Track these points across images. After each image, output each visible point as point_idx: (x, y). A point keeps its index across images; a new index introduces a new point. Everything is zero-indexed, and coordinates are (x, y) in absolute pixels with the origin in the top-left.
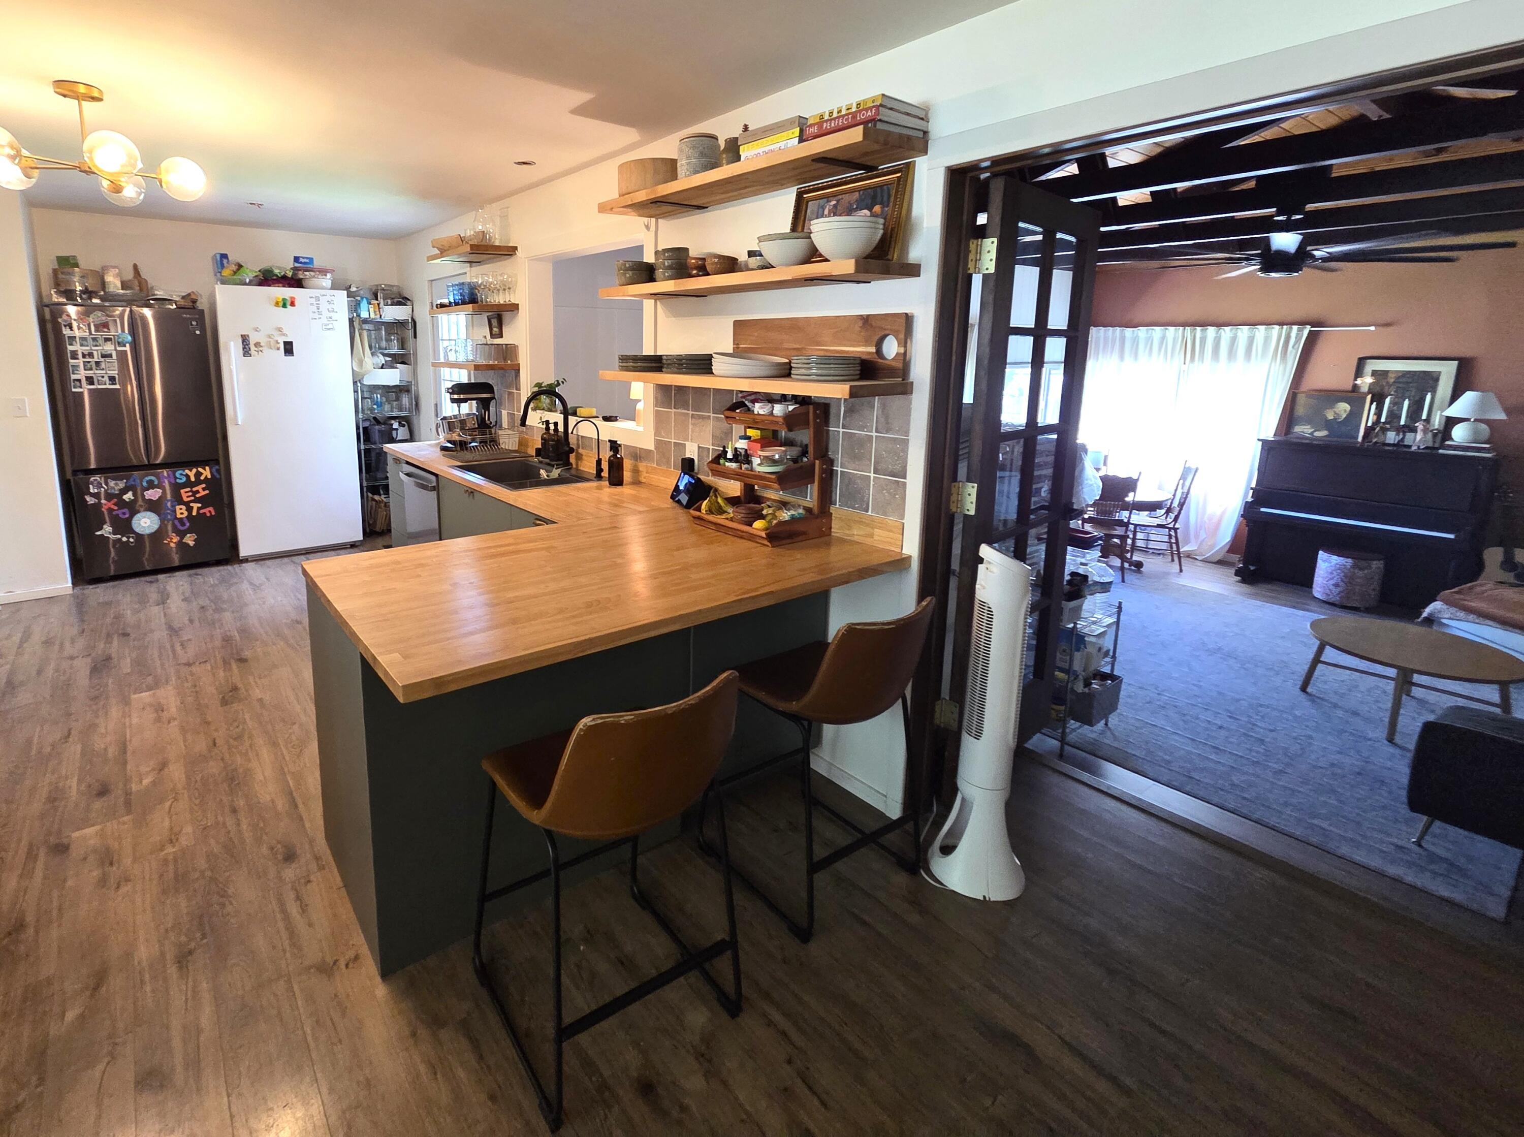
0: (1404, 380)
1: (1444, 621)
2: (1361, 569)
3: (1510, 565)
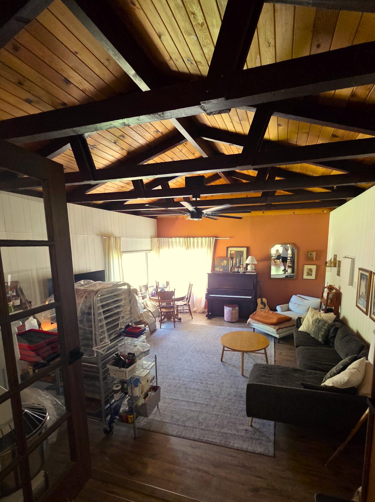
0: (236, 253)
2: (234, 310)
3: (262, 303)
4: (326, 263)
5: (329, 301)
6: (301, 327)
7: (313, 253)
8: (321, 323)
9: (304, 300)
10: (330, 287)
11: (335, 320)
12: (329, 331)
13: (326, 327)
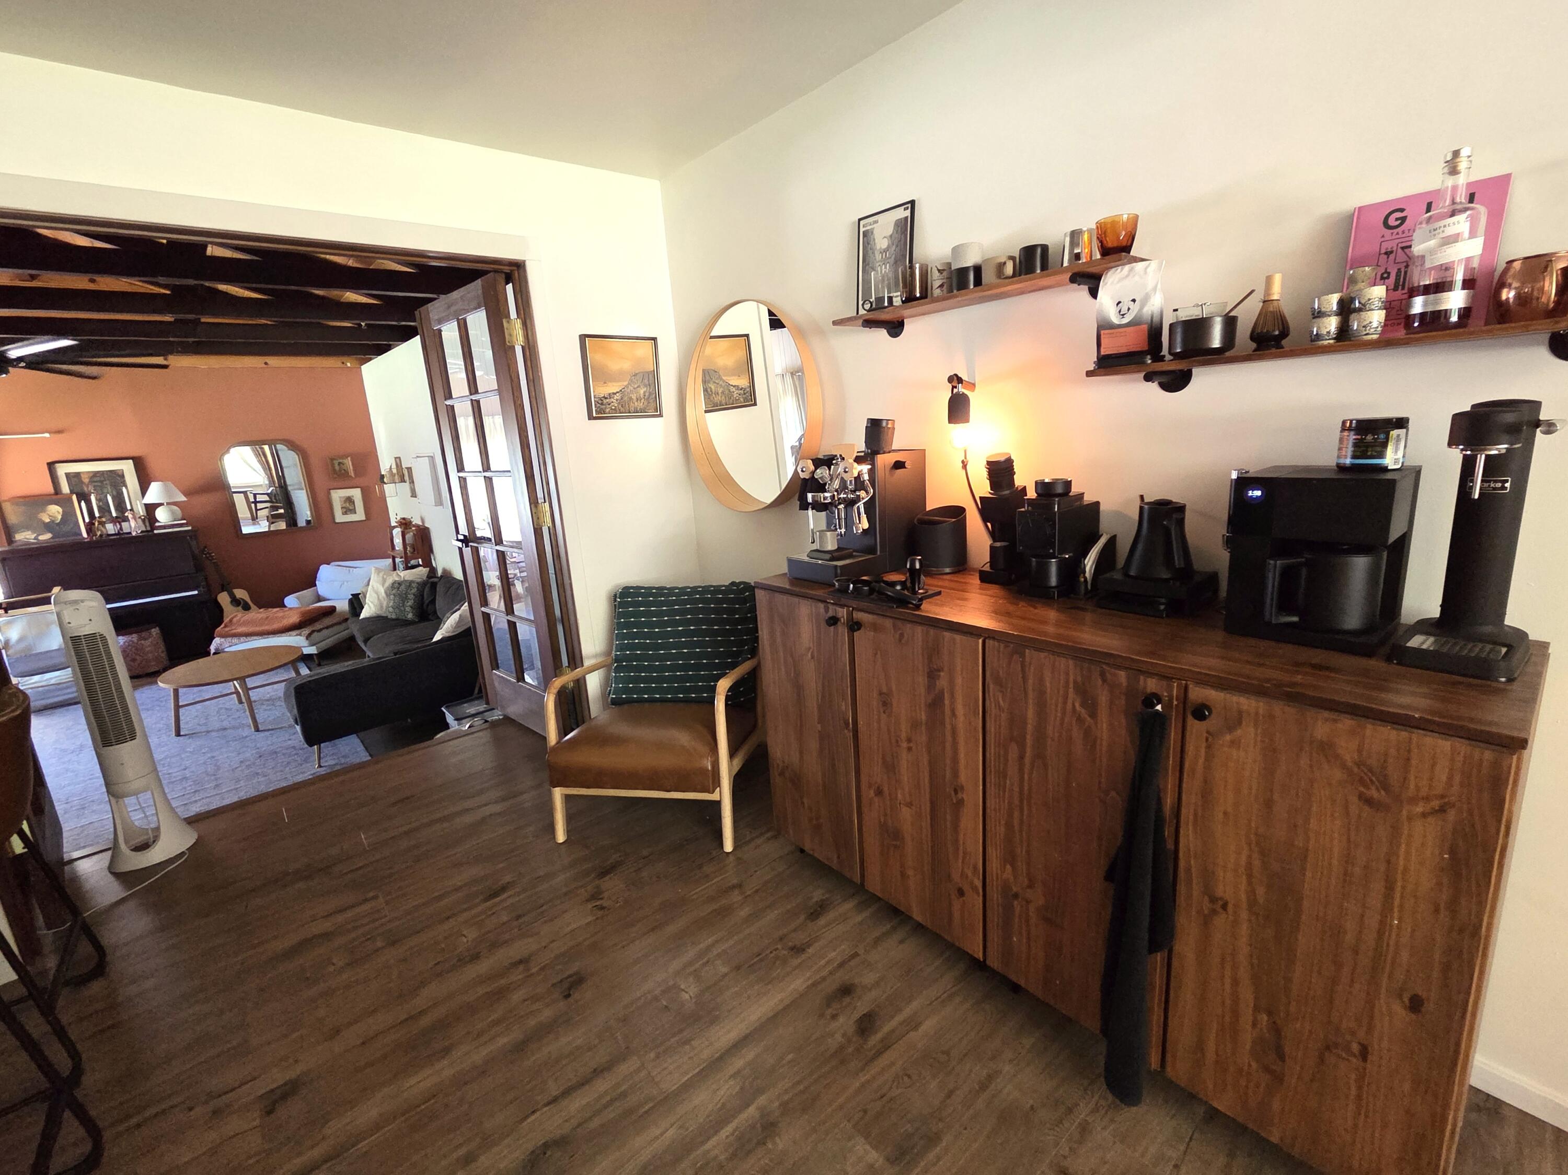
0: (98, 479)
1: (226, 650)
2: (145, 639)
3: (236, 602)
4: (382, 477)
5: (409, 549)
6: (364, 611)
7: (345, 461)
8: (403, 587)
9: (351, 569)
10: (404, 521)
11: (429, 577)
12: (422, 596)
13: (414, 590)
